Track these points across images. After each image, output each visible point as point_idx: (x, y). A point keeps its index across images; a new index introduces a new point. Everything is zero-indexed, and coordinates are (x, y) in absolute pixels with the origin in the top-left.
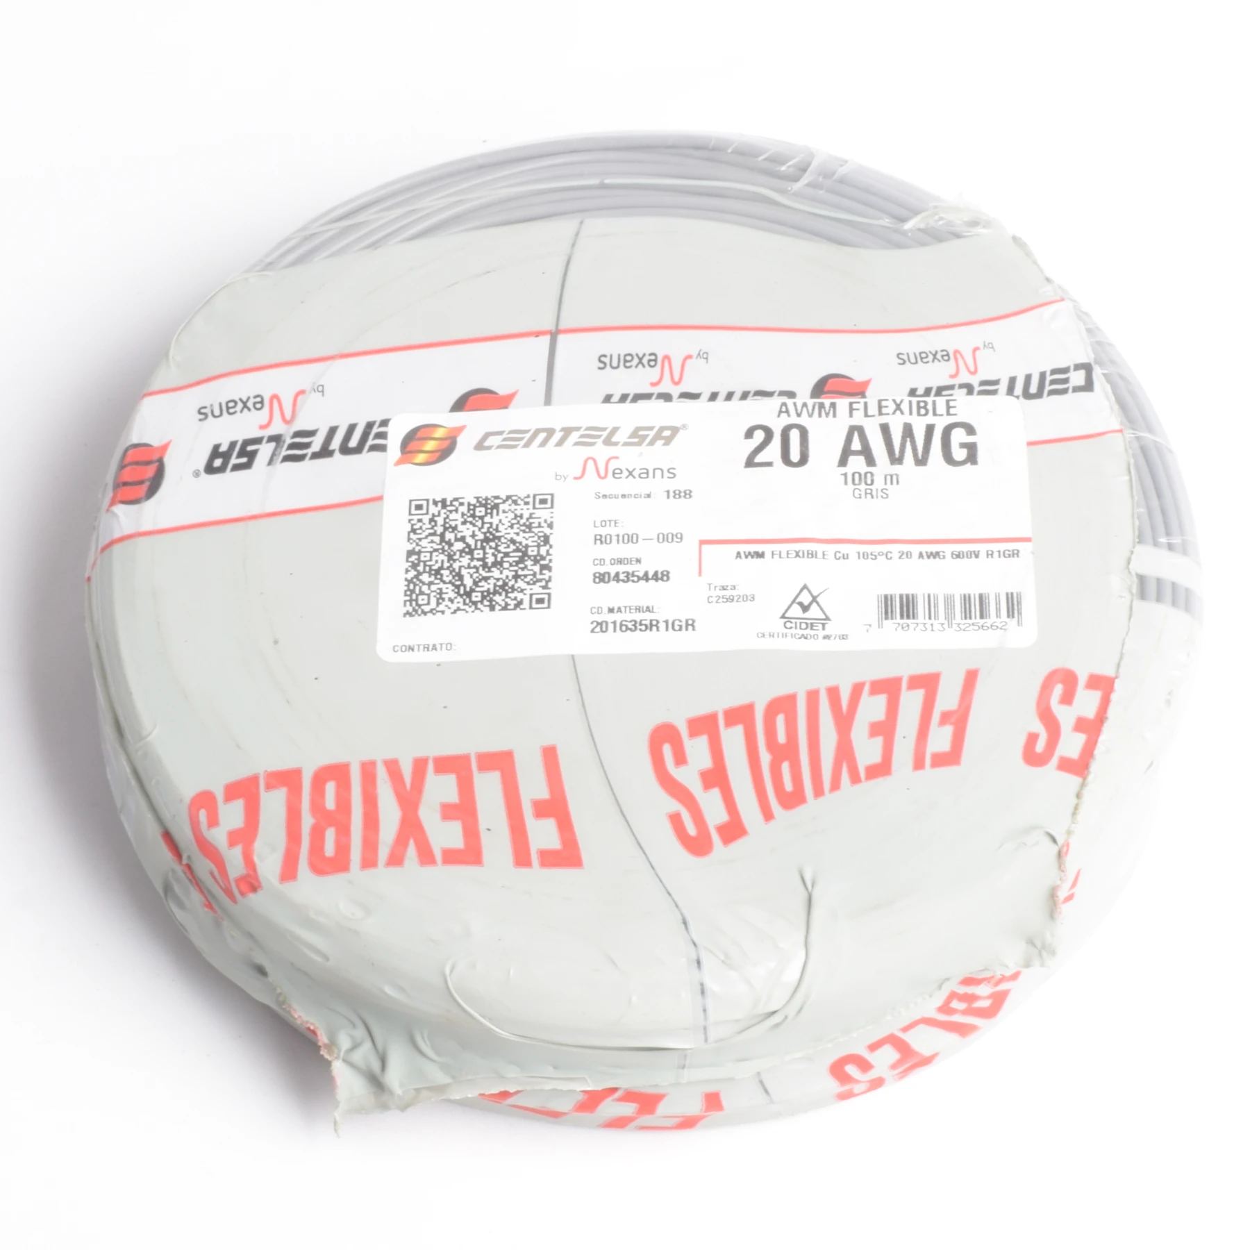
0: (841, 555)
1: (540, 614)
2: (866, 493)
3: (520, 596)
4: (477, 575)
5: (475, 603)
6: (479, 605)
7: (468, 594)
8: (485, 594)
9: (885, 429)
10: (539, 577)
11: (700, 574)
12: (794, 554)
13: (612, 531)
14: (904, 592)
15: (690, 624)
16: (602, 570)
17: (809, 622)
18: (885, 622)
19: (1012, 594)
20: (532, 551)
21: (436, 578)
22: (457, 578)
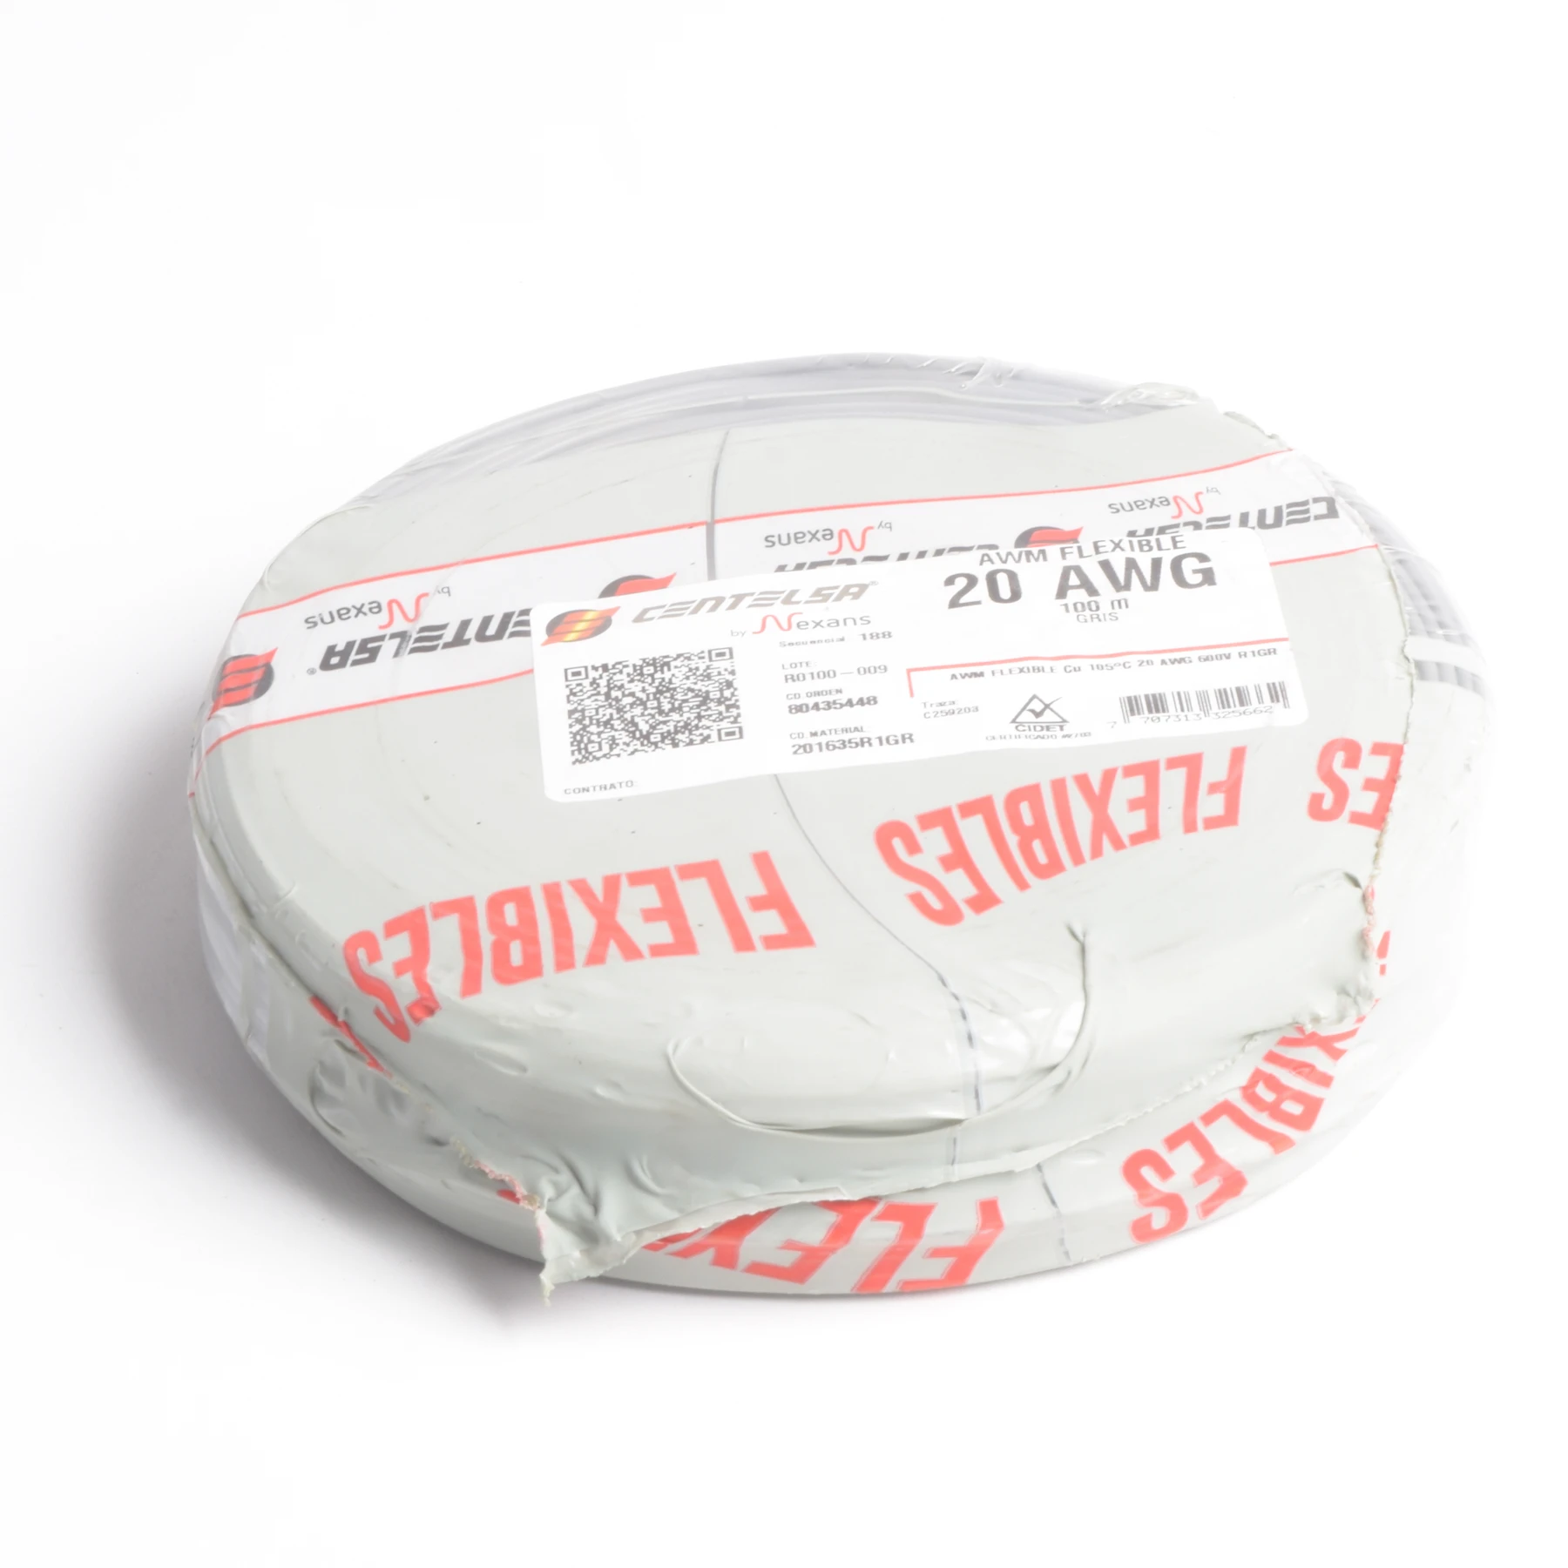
0: (1072, 668)
1: (732, 745)
2: (1092, 618)
3: (706, 732)
4: (654, 720)
5: (655, 744)
6: (660, 745)
7: (647, 737)
8: (666, 734)
9: (1106, 566)
10: (725, 714)
11: (912, 694)
12: (1018, 671)
13: (805, 670)
14: (1150, 692)
15: (907, 738)
16: (798, 702)
17: (1044, 725)
18: (1131, 718)
19: (1274, 684)
20: (715, 695)
21: (606, 728)
22: (630, 725)
